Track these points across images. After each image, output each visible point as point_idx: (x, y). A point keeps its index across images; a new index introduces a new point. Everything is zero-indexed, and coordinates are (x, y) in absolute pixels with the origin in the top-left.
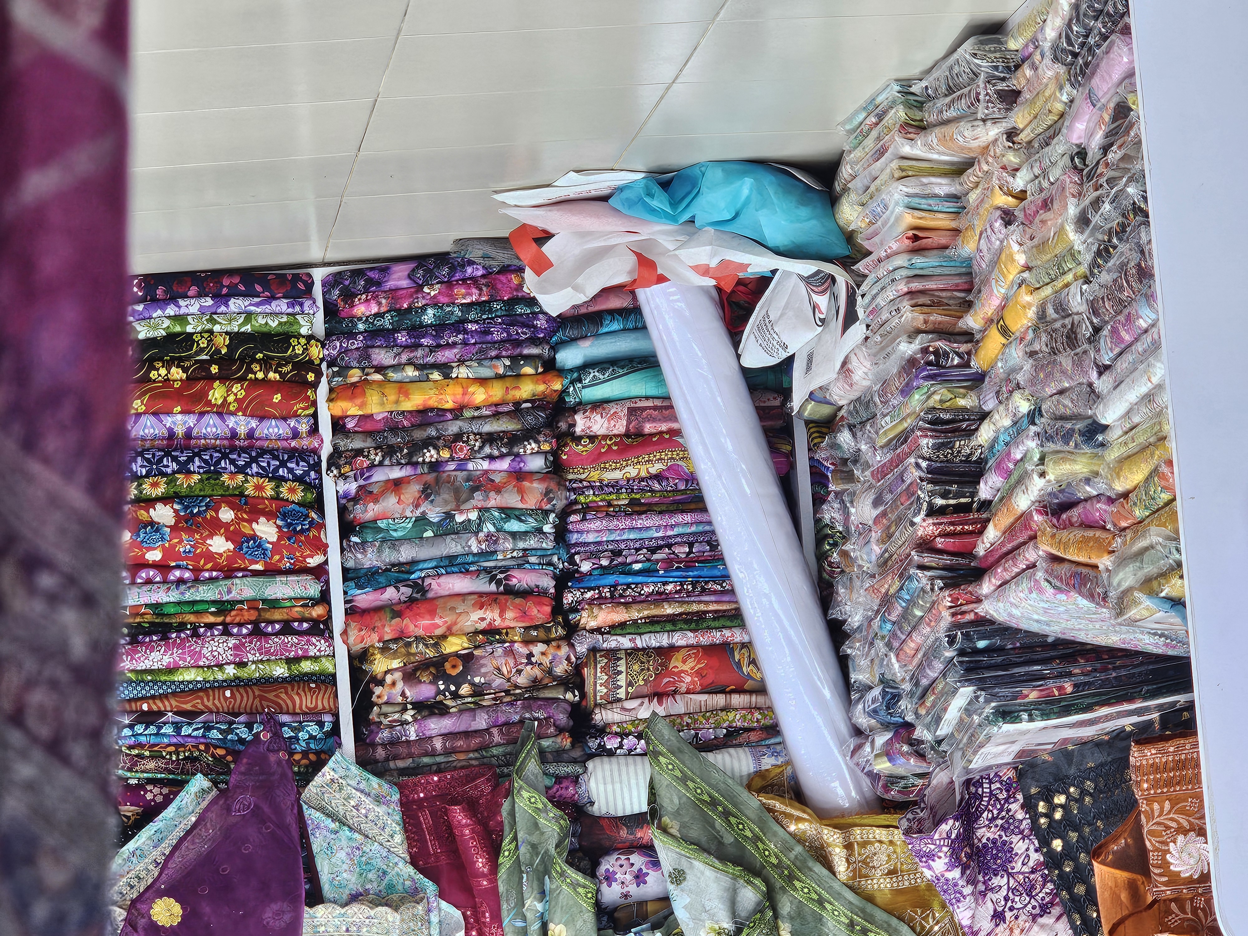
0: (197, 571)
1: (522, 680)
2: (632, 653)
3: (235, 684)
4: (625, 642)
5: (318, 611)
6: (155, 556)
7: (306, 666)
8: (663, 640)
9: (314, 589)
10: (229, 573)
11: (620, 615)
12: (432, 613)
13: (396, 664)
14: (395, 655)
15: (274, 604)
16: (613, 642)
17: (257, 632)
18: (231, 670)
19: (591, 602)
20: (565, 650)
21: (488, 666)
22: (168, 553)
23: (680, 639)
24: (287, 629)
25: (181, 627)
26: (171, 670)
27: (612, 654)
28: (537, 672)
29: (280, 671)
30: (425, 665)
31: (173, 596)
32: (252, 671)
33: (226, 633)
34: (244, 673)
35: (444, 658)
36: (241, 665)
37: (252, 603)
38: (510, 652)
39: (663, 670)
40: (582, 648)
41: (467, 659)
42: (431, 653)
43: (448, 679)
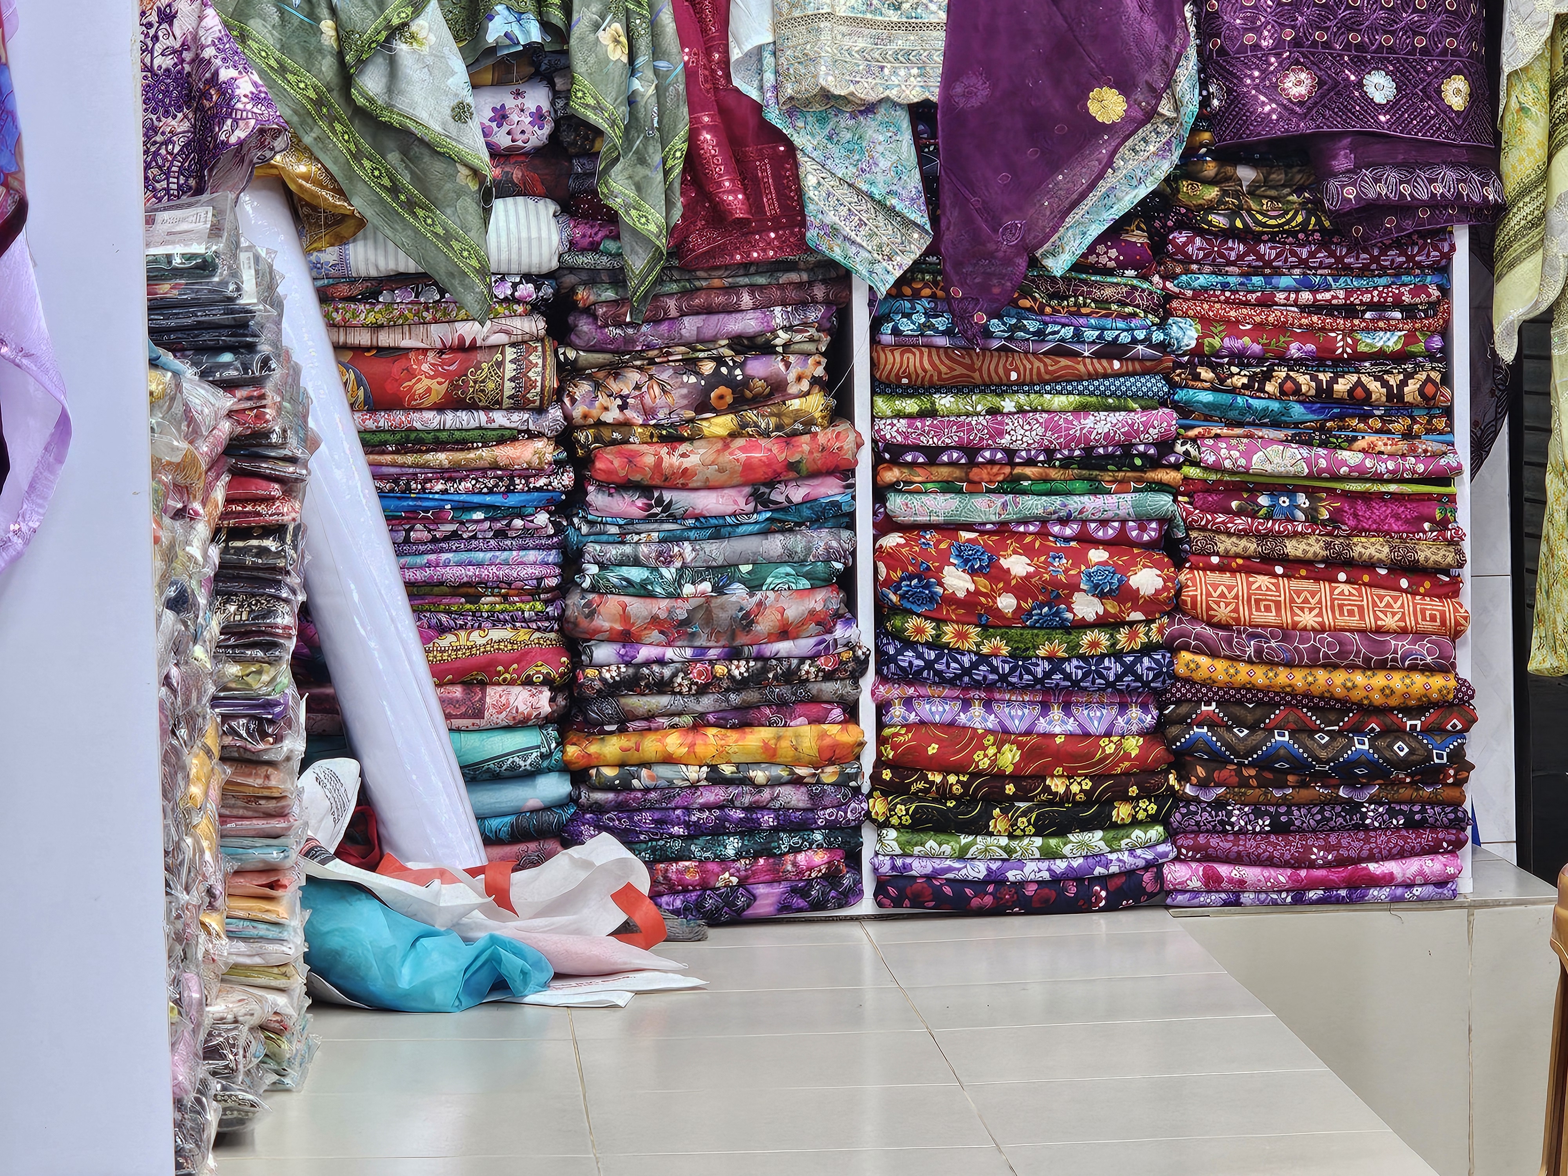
0: (1044, 534)
1: (634, 376)
2: (495, 404)
3: (1003, 388)
4: (500, 418)
5: (891, 475)
6: (1097, 555)
7: (911, 406)
8: (453, 419)
9: (896, 503)
10: (1003, 529)
11: (505, 453)
12: (748, 466)
13: (795, 404)
14: (797, 416)
15: (948, 487)
16: (516, 419)
17: (971, 451)
18: (1008, 405)
19: (539, 472)
20: (577, 412)
21: (678, 396)
22: (1079, 558)
23: (430, 420)
24: (933, 454)
25: (1066, 463)
26: (1082, 409)
27: (519, 404)
28: (614, 386)
29: (945, 402)
30: (758, 401)
31: (1075, 503)
32: (980, 403)
33: (1010, 453)
34: (991, 400)
35: (733, 409)
36: (994, 412)
37: (975, 488)
38: (648, 412)
39: (455, 381)
40: (555, 413)
41: (703, 405)
42: (751, 415)
43: (730, 382)
